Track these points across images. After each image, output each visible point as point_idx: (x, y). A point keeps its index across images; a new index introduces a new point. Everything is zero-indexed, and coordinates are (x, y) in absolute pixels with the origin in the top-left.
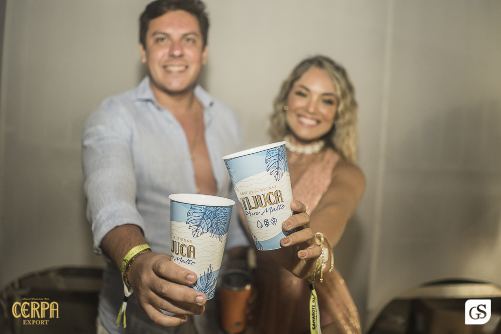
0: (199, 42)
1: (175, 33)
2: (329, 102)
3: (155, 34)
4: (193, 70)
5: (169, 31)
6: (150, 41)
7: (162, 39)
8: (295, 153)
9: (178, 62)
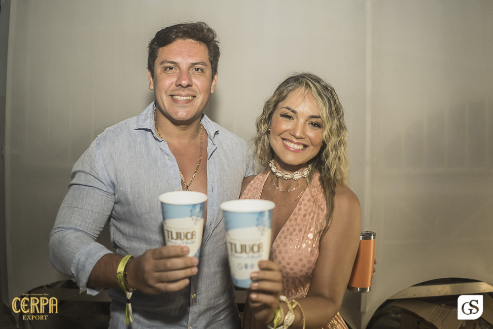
0: (208, 72)
1: (184, 62)
2: (317, 125)
3: (162, 63)
4: (199, 101)
5: (178, 60)
6: (158, 69)
7: (171, 68)
8: (282, 178)
9: (186, 92)
